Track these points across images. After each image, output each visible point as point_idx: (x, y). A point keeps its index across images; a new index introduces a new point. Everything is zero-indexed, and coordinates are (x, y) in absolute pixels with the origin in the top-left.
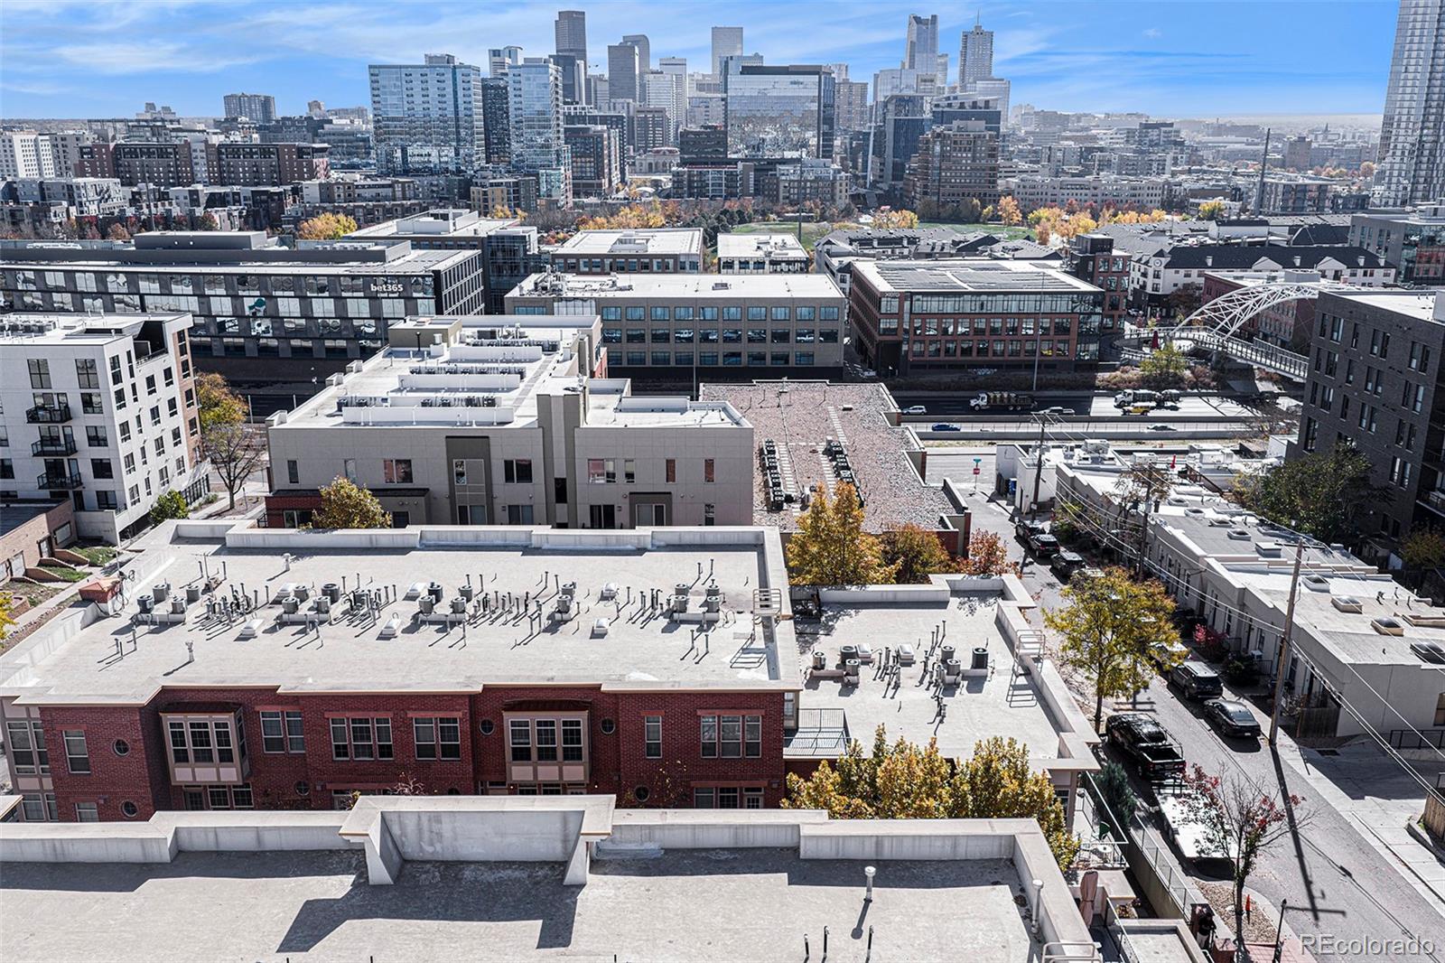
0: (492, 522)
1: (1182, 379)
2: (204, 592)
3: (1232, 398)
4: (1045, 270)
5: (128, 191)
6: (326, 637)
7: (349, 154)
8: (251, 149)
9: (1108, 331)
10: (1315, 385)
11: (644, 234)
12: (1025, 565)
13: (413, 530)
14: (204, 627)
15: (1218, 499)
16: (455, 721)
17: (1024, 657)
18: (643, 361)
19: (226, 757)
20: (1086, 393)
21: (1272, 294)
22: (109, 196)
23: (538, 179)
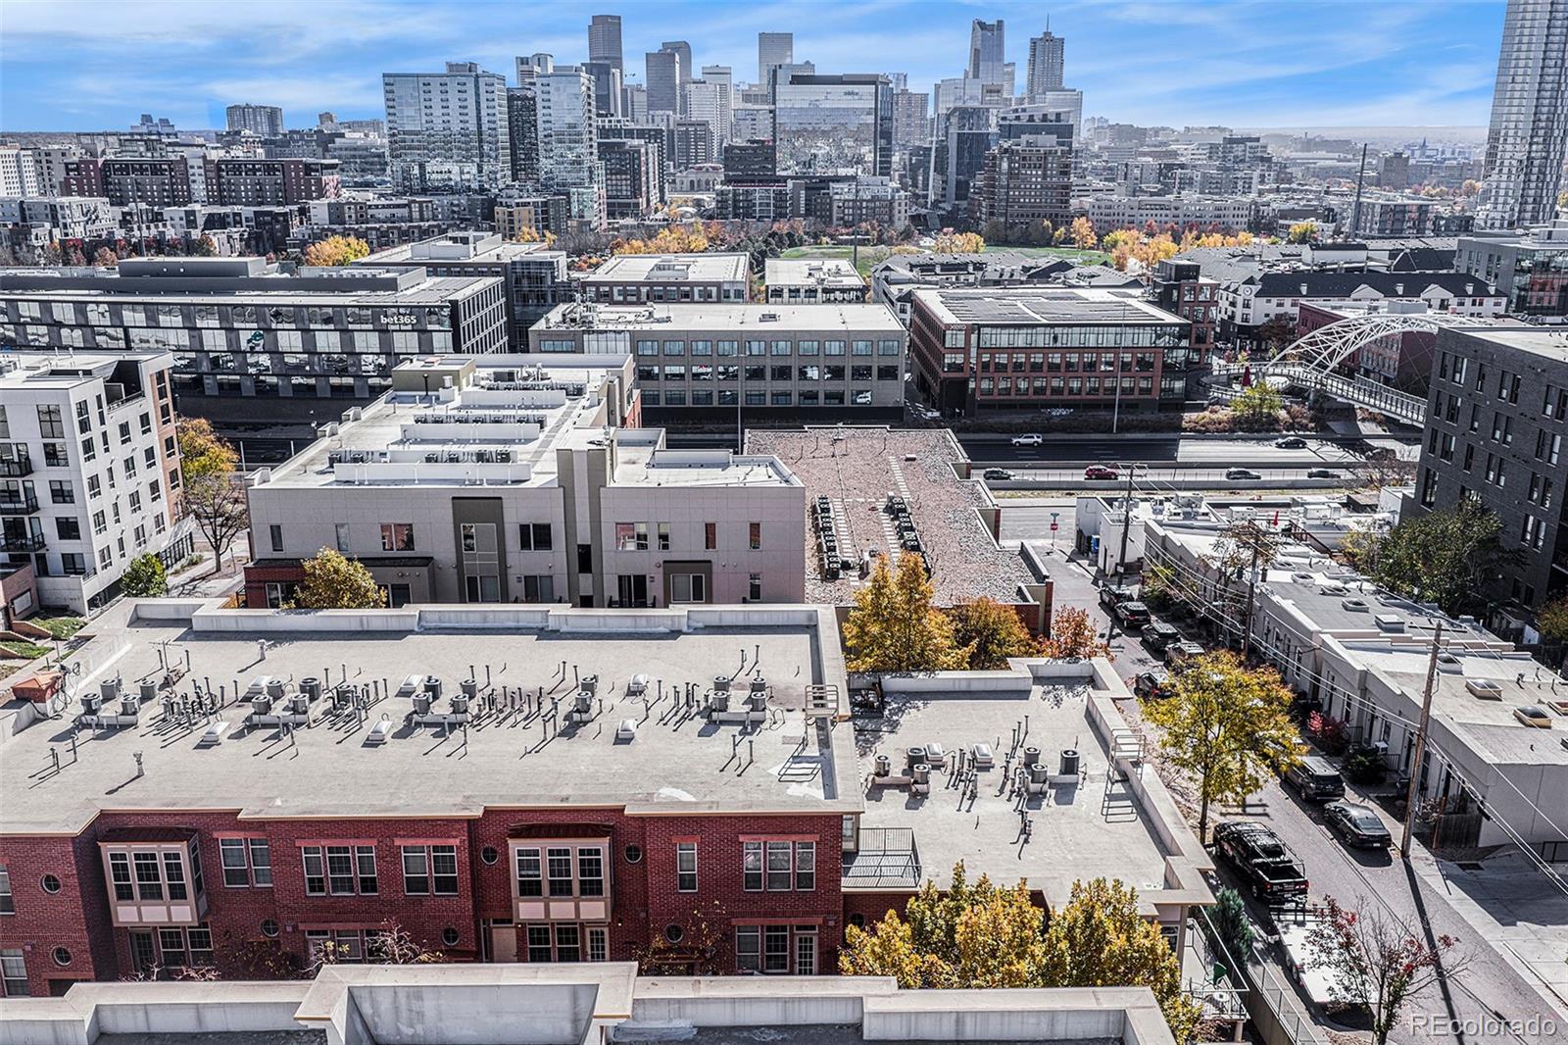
0: (505, 600)
1: (1276, 420)
2: (162, 688)
3: (1333, 441)
4: (1125, 300)
5: (117, 211)
6: (301, 744)
7: (363, 170)
8: (254, 165)
9: (1196, 366)
10: (1434, 433)
11: (685, 258)
12: (1112, 637)
13: (411, 610)
14: (160, 731)
15: (1328, 562)
16: (451, 849)
17: (1120, 761)
18: (682, 400)
19: (178, 893)
20: (1172, 435)
21: (1376, 326)
22: (97, 217)
23: (569, 197)
